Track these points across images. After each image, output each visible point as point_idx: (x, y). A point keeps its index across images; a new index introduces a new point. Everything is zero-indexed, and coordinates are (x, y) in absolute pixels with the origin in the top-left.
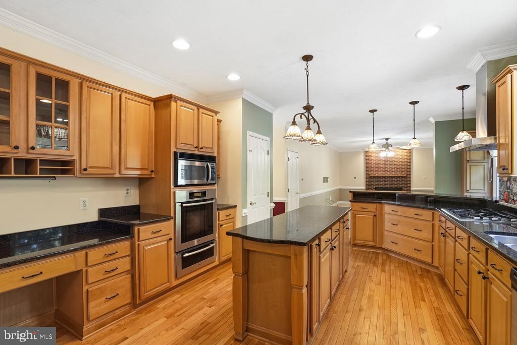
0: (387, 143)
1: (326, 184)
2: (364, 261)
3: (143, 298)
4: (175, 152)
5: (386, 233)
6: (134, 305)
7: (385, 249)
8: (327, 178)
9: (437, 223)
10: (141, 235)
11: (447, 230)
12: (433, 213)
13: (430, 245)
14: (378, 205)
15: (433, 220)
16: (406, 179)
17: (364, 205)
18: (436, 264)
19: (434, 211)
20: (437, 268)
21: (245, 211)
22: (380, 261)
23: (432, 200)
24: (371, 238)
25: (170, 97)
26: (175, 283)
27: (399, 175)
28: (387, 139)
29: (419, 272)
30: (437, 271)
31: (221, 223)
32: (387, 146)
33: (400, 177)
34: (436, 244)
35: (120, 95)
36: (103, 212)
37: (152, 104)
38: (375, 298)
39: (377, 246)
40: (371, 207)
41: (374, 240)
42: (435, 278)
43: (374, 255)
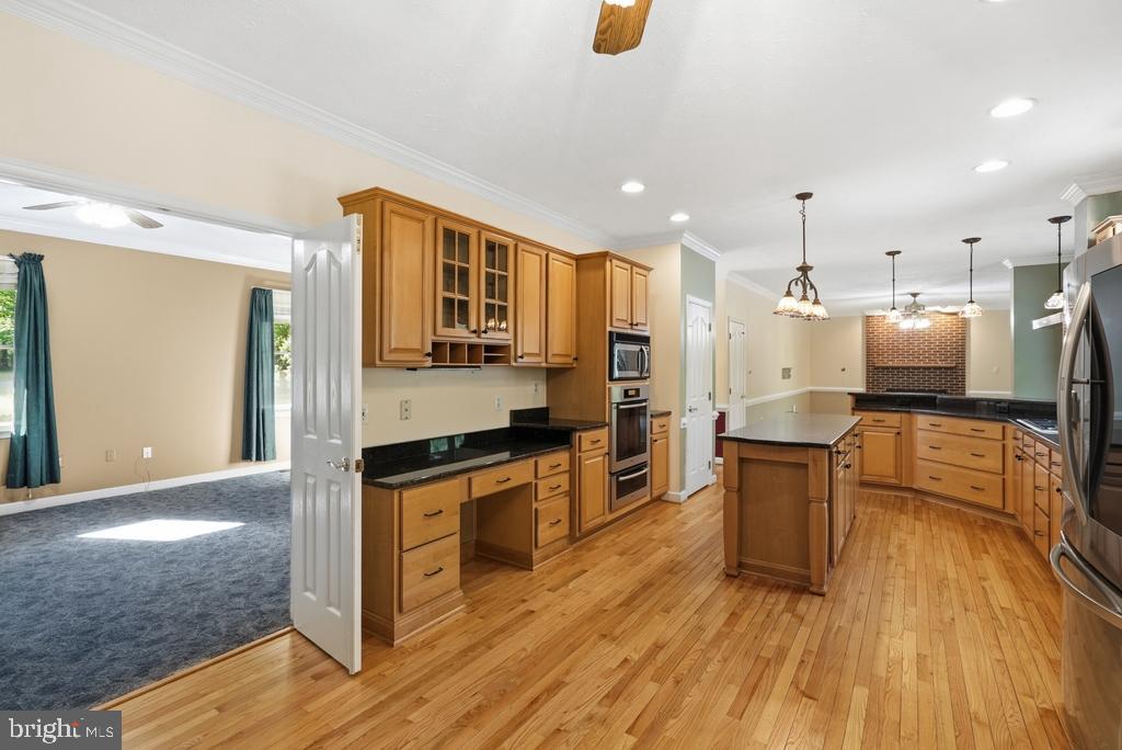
0: (915, 302)
1: (786, 380)
2: (881, 507)
3: (583, 530)
4: (610, 332)
5: (919, 462)
6: (572, 538)
7: (916, 491)
8: (789, 370)
9: (1010, 443)
10: (583, 444)
11: (1025, 449)
12: (1004, 428)
13: (999, 479)
14: (903, 415)
15: (1004, 439)
16: (956, 371)
17: (879, 416)
18: (1010, 510)
19: (1005, 424)
20: (1013, 516)
21: (684, 420)
22: (911, 506)
23: (1004, 408)
24: (891, 471)
25: (604, 255)
26: (610, 517)
27: (940, 364)
28: (914, 295)
29: (980, 522)
30: (1012, 522)
31: (655, 437)
32: (914, 309)
33: (940, 368)
34: (1009, 477)
35: (547, 256)
36: (516, 415)
37: (574, 263)
38: (908, 548)
39: (904, 485)
40: (893, 418)
41: (897, 475)
42: (1009, 532)
43: (899, 500)
